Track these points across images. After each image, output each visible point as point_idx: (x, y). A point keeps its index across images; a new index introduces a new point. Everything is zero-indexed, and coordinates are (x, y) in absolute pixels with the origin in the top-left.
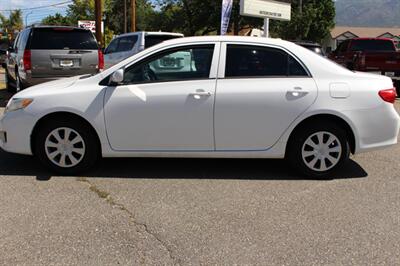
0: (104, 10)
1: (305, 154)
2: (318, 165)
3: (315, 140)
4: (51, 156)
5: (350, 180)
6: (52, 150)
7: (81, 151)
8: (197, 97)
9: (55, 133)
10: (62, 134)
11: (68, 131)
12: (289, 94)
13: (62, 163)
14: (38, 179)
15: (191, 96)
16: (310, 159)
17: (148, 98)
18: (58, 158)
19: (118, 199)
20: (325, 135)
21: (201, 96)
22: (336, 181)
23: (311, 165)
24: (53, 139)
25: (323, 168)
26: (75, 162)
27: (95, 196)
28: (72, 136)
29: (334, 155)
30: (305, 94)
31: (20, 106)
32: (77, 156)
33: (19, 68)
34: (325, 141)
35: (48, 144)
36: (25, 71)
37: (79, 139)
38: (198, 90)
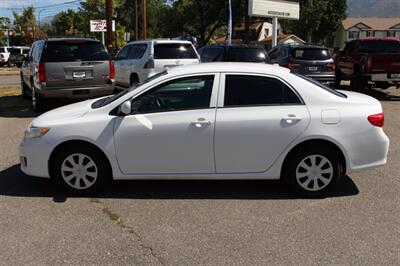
0: (115, 5)
1: (299, 176)
2: (311, 185)
3: (308, 162)
4: (67, 179)
5: (341, 198)
6: (68, 174)
7: (94, 175)
8: (198, 125)
9: (70, 159)
10: (76, 159)
11: (82, 157)
12: (283, 121)
13: (77, 186)
14: (55, 201)
15: (193, 124)
16: (303, 180)
17: (154, 126)
18: (73, 181)
19: (128, 221)
20: (317, 158)
21: (202, 124)
22: (329, 199)
23: (305, 185)
24: (69, 164)
25: (316, 187)
26: (88, 184)
27: (107, 218)
28: (86, 162)
29: (326, 176)
30: (298, 120)
31: (38, 134)
32: (90, 179)
33: (35, 78)
34: (317, 163)
35: (64, 168)
36: (40, 83)
37: (92, 164)
38: (200, 119)
